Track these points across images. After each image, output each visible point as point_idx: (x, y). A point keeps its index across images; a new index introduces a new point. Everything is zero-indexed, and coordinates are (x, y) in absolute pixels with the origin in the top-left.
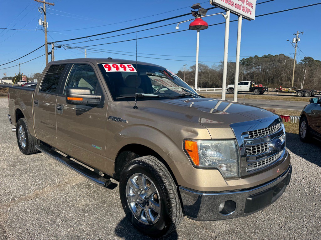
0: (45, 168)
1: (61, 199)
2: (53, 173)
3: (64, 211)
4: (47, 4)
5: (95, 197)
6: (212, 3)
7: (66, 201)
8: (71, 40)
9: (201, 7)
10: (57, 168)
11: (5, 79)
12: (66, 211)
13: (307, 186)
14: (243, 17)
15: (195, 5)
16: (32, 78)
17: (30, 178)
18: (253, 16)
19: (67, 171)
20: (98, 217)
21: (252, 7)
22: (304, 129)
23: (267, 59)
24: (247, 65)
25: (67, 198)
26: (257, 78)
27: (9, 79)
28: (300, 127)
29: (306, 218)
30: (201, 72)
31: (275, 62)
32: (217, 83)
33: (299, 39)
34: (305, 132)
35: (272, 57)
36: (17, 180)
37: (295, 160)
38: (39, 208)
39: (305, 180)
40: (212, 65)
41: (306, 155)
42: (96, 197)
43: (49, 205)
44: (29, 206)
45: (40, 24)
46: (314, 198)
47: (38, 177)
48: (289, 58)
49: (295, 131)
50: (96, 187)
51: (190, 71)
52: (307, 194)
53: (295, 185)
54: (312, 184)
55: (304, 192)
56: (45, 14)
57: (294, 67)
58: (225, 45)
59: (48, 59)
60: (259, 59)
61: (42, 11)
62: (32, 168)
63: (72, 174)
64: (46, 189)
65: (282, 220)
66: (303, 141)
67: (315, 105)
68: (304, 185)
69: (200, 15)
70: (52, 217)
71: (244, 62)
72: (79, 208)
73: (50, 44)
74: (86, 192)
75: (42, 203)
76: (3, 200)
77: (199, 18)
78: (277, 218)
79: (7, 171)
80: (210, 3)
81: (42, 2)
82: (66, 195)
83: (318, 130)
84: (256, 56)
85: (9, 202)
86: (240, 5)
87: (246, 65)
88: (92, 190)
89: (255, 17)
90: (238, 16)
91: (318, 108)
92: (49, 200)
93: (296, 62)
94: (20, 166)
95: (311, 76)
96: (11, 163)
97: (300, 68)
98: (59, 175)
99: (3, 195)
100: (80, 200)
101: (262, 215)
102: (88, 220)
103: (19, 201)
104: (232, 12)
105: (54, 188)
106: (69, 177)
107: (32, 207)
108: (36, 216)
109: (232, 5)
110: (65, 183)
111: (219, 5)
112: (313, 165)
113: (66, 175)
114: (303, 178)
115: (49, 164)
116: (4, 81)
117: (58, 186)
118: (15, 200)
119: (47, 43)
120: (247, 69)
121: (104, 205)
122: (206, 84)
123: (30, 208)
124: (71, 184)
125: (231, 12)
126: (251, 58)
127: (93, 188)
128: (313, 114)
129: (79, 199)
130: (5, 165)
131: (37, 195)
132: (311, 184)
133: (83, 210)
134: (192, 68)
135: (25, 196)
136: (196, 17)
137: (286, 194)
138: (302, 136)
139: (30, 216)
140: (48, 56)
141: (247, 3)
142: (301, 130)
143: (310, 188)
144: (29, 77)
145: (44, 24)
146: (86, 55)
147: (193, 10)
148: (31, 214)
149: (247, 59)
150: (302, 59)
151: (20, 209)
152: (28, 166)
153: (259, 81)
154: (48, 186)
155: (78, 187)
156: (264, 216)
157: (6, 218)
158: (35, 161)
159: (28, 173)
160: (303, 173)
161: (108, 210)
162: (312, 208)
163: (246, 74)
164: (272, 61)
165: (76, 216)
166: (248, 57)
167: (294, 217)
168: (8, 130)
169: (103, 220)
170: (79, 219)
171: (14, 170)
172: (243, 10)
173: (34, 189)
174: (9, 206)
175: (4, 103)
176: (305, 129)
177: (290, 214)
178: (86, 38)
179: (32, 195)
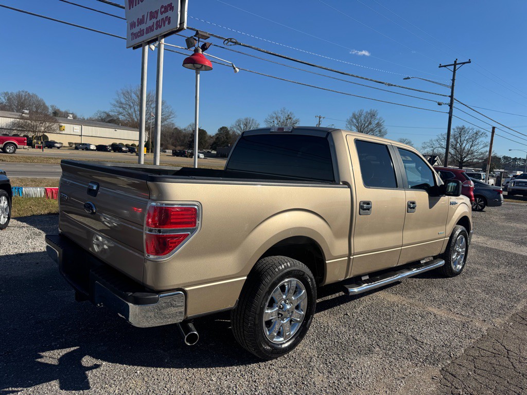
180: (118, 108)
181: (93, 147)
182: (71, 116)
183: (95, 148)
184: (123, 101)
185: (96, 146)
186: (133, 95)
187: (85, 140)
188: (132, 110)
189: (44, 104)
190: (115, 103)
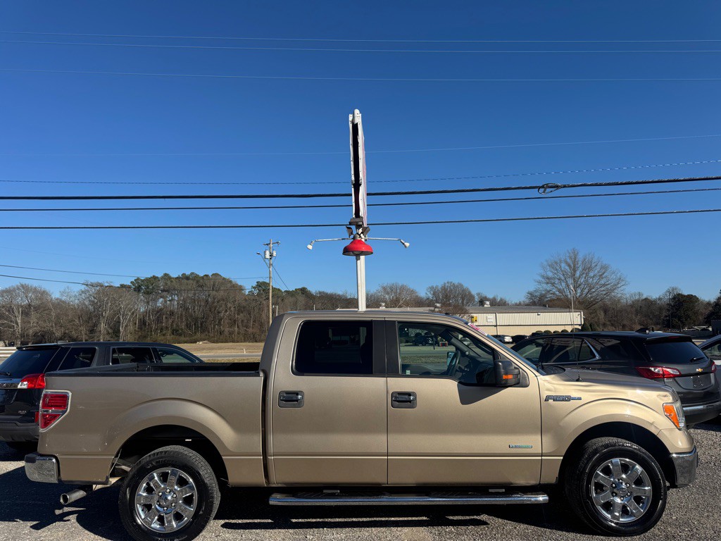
23: (188, 282)
24: (147, 293)
30: (30, 305)
35: (200, 279)
40: (62, 290)
48: (231, 282)
60: (172, 282)
71: (140, 286)
84: (166, 275)
87: (144, 293)
120: (147, 302)
126: (155, 278)
149: (146, 280)
150: (254, 286)
153: (175, 326)
163: (145, 312)
166: (149, 277)
180: (545, 285)
181: (508, 339)
182: (488, 303)
183: (511, 340)
184: (550, 274)
185: (513, 338)
186: (563, 265)
187: (501, 332)
188: (564, 284)
189: (470, 293)
190: (541, 279)
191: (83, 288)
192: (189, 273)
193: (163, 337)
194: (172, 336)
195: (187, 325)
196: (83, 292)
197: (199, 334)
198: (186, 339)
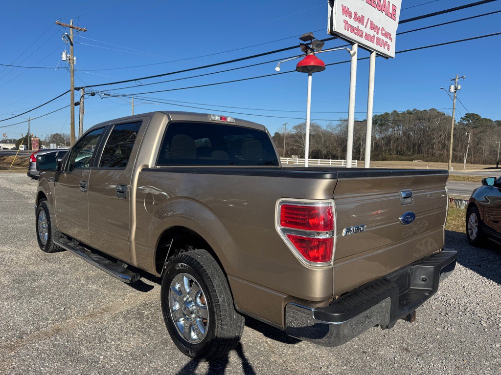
0: (70, 285)
1: (96, 337)
2: (84, 293)
3: (102, 357)
4: (76, 29)
5: (152, 335)
6: (330, 32)
7: (105, 340)
8: (111, 84)
9: (314, 38)
10: (89, 286)
11: (5, 142)
12: (105, 357)
13: (485, 317)
14: (376, 54)
15: (306, 35)
16: (48, 141)
17: (46, 303)
18: (391, 53)
19: (104, 291)
20: (157, 368)
21: (391, 39)
22: (474, 225)
23: (412, 116)
24: (381, 125)
25: (106, 334)
26: (395, 145)
27: (11, 142)
28: (467, 221)
29: (487, 369)
31: (424, 121)
32: (334, 152)
33: (459, 87)
34: (475, 231)
35: (420, 114)
36: (25, 306)
37: (462, 275)
38: (62, 352)
39: (480, 307)
41: (480, 266)
42: (154, 334)
43: (78, 347)
44: (46, 348)
45: (63, 59)
46: (498, 336)
47: (60, 300)
48: (444, 114)
49: (457, 228)
50: (152, 317)
51: (293, 133)
52: (486, 330)
53: (466, 314)
54: (492, 313)
55: (481, 327)
56: (72, 44)
57: (453, 129)
58: (351, 95)
59: (74, 112)
60: (399, 116)
61: (68, 39)
62: (49, 286)
63: (113, 295)
64: (71, 320)
65: (450, 372)
66: (473, 243)
67: (491, 188)
68: (479, 315)
69: (312, 50)
70: (84, 366)
72: (126, 352)
73: (78, 89)
74: (137, 325)
75: (66, 343)
76: (3, 338)
77: (312, 54)
78: (441, 368)
79: (10, 291)
80: (328, 32)
81: (67, 26)
82: (104, 331)
83: (495, 226)
84: (395, 111)
85: (12, 341)
86: (372, 35)
87: (379, 125)
88: (146, 322)
89: (396, 53)
90: (369, 53)
91: (496, 193)
92: (77, 338)
93: (455, 121)
94: (29, 283)
95: (477, 143)
96: (15, 278)
97: (461, 130)
98: (92, 297)
99: (2, 331)
100: (127, 338)
101: (418, 364)
102: (141, 372)
103: (28, 341)
104: (361, 46)
105: (84, 318)
106: (109, 301)
107: (51, 350)
108: (57, 365)
109: (361, 36)
110: (103, 311)
111: (342, 35)
112: (491, 283)
113: (104, 298)
114: (478, 304)
115: (77, 279)
116: (3, 146)
117: (92, 315)
118: (22, 338)
119: (73, 88)
120: (380, 132)
121: (167, 346)
122: (318, 153)
123: (47, 352)
124: (112, 312)
125: (359, 46)
126: (387, 114)
127: (148, 319)
128: (488, 201)
129: (126, 336)
130: (5, 280)
131: (58, 331)
132: (490, 313)
133: (132, 356)
134: (296, 129)
135: (38, 332)
136: (306, 52)
137: (453, 329)
138: (471, 237)
139: (47, 364)
140: (74, 108)
141: (384, 32)
142: (469, 227)
143: (490, 320)
144: (42, 139)
145: (69, 60)
146: (133, 106)
147: (303, 42)
148: (48, 362)
149: (381, 115)
150: (463, 117)
151: (31, 353)
152: (42, 282)
153: (399, 149)
154: (76, 315)
155: (124, 317)
156: (421, 365)
157: (8, 368)
158: (53, 274)
159: (43, 294)
160: (477, 296)
161: (172, 356)
162: (496, 353)
163: (379, 139)
164: (419, 120)
165: (121, 365)
166: (383, 113)
167: (469, 367)
168: (10, 223)
169: (166, 372)
170: (126, 371)
171: (21, 288)
172: (378, 43)
173: (52, 320)
174: (12, 348)
175: (4, 181)
176: (476, 226)
177: (462, 363)
178: (134, 81)
179: (49, 329)
191: (339, 123)
192: (412, 109)
193: (390, 156)
194: (397, 155)
195: (407, 148)
196: (339, 125)
197: (416, 155)
198: (406, 158)
